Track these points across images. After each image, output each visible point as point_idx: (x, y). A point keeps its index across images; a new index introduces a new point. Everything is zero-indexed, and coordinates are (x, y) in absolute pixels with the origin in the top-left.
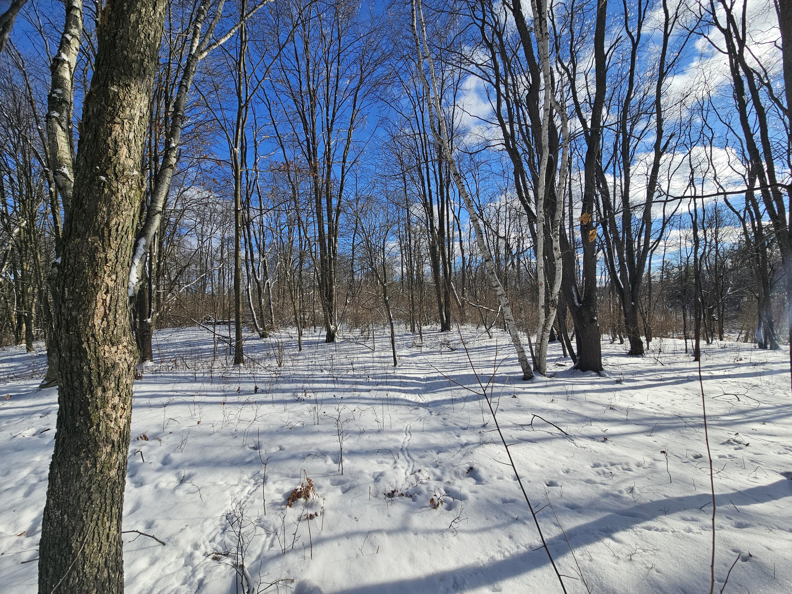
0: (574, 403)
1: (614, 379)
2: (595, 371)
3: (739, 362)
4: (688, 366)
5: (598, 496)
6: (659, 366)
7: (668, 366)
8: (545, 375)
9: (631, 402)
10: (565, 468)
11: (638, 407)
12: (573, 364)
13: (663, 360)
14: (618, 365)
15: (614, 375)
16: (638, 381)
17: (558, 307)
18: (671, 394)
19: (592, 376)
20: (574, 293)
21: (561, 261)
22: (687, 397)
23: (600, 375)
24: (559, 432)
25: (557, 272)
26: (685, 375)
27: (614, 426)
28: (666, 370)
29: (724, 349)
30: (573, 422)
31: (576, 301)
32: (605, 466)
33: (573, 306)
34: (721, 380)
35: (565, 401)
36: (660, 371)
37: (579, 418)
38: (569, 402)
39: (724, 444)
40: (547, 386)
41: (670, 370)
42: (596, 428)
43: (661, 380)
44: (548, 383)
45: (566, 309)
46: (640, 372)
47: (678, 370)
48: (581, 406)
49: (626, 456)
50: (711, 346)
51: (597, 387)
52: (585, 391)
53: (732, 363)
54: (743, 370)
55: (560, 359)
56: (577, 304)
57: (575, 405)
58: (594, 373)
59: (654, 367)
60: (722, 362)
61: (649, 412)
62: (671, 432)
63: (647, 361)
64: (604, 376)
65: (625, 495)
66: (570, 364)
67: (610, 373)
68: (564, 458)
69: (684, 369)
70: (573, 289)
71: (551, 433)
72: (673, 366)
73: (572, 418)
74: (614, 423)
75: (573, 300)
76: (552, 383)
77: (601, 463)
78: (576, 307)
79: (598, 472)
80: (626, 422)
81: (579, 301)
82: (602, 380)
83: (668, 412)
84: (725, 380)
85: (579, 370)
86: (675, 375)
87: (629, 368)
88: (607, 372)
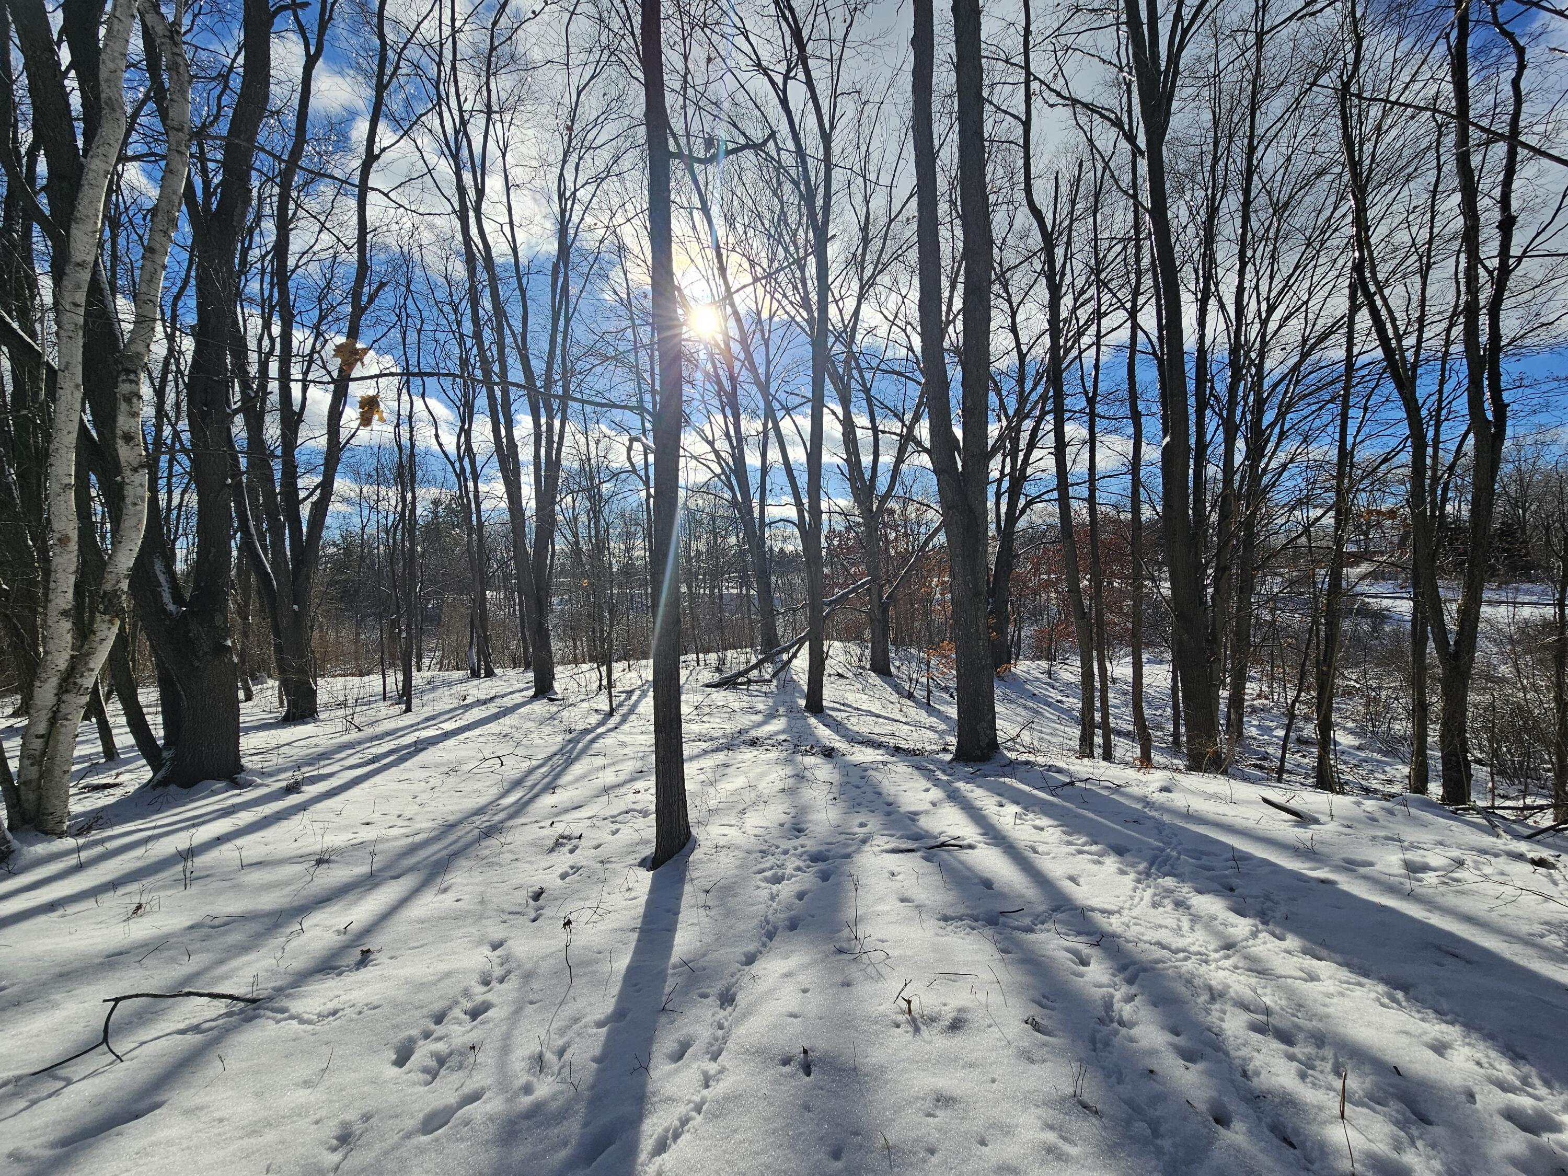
0: (214, 885)
1: (277, 785)
2: (218, 778)
3: (464, 702)
4: (401, 723)
5: (494, 1153)
6: (354, 735)
7: (369, 731)
8: (61, 835)
9: (345, 828)
10: (331, 1129)
11: (367, 834)
12: (147, 774)
14: (269, 751)
15: (271, 775)
16: (331, 775)
17: (123, 616)
18: (404, 786)
19: (214, 793)
20: (162, 578)
21: (143, 477)
22: (432, 782)
23: (236, 784)
24: (221, 1006)
25: (129, 510)
26: (408, 740)
27: (354, 903)
28: (372, 739)
29: (431, 684)
30: (244, 949)
31: (167, 598)
32: (427, 1035)
33: (156, 614)
34: (461, 737)
35: (178, 892)
36: (359, 743)
37: (254, 927)
38: (194, 889)
39: (552, 850)
40: (80, 867)
41: (378, 737)
42: (317, 932)
43: (374, 761)
44: (84, 855)
46: (325, 756)
47: (389, 734)
48: (237, 887)
49: (448, 974)
51: (245, 818)
52: (219, 840)
53: (457, 705)
54: (477, 714)
55: (94, 769)
56: (171, 607)
57: (220, 892)
58: (220, 785)
59: (346, 738)
60: (443, 706)
61: (396, 838)
62: (464, 863)
63: (329, 729)
64: (249, 784)
65: (544, 1088)
67: (263, 774)
68: (302, 1096)
69: (398, 730)
70: (158, 567)
71: (196, 1029)
72: (378, 729)
73: (236, 937)
74: (351, 897)
75: (158, 597)
76: (99, 849)
77: (414, 1032)
78: (169, 618)
79: (426, 1070)
80: (370, 882)
81: (178, 598)
82: (249, 795)
83: (425, 824)
84: (466, 735)
85: (173, 788)
86: (391, 746)
87: (296, 752)
88: (253, 772)
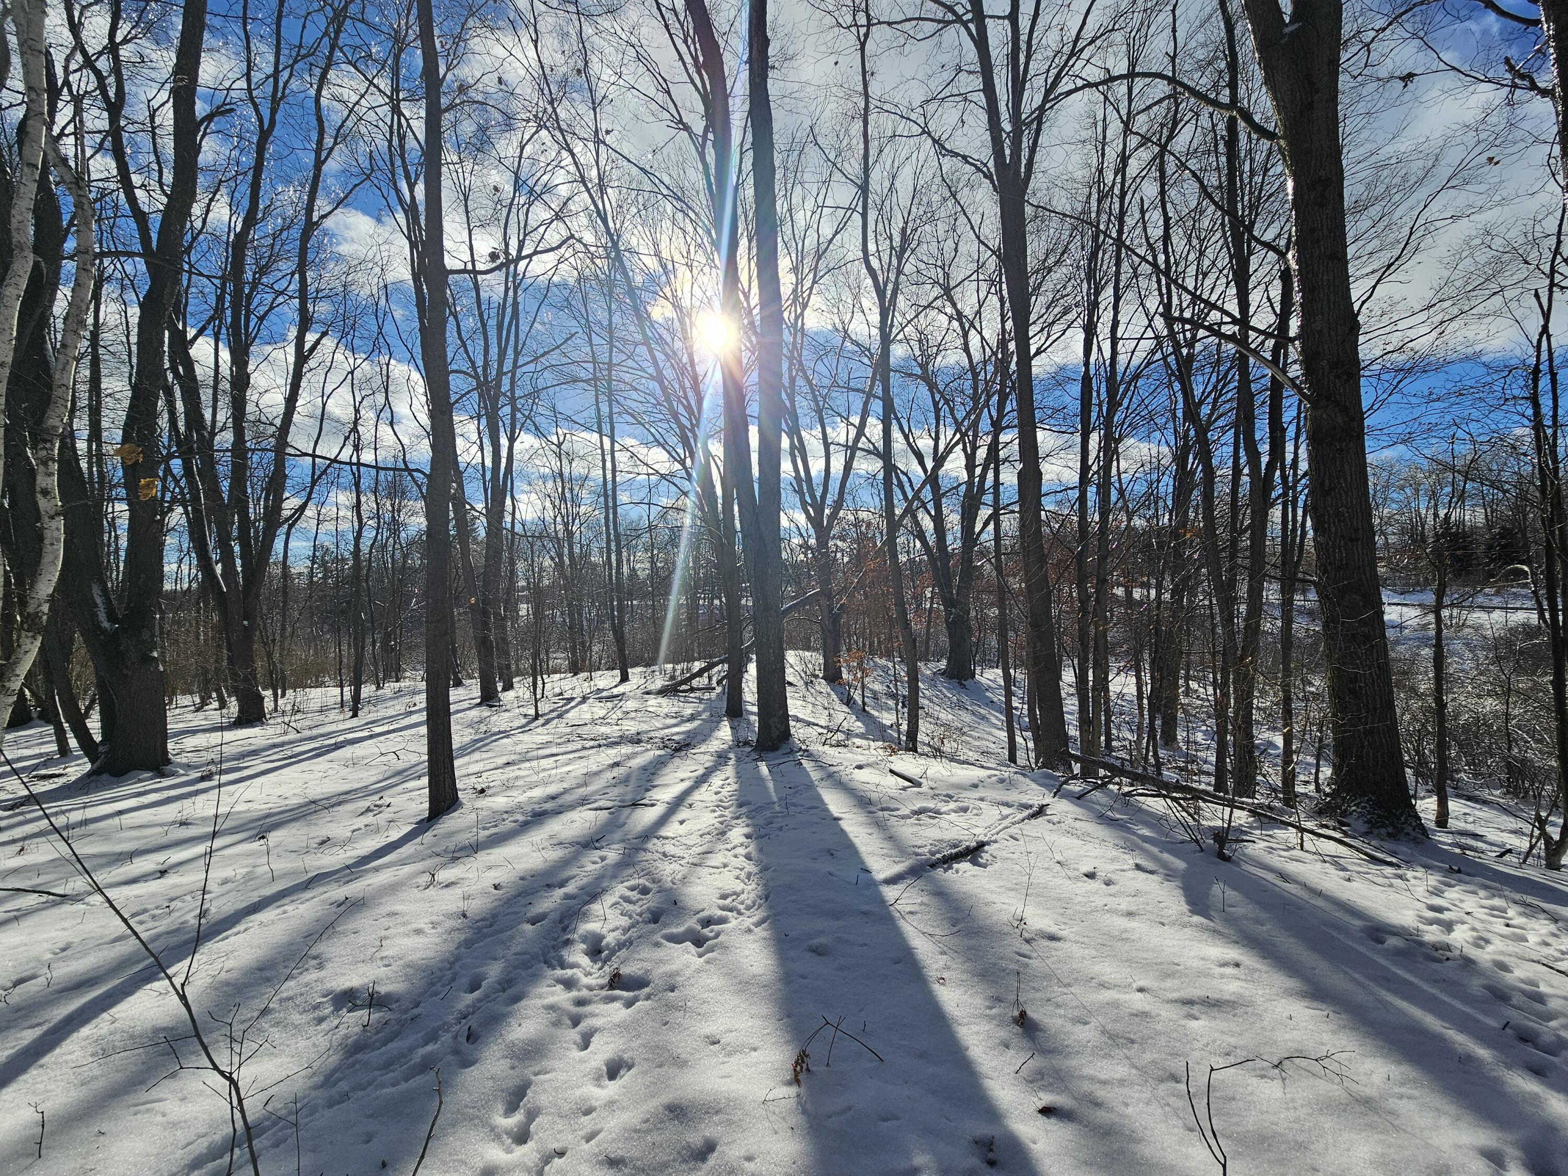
1: (195, 775)
2: (148, 769)
3: (413, 709)
4: (341, 727)
6: (292, 736)
7: (307, 733)
10: (59, 945)
11: (240, 808)
12: (89, 767)
13: (298, 726)
14: (207, 749)
15: (195, 767)
17: (45, 632)
18: (305, 774)
19: (140, 781)
20: (99, 601)
21: (61, 522)
22: (329, 772)
23: (162, 774)
25: (47, 549)
26: (332, 741)
28: (305, 740)
29: (398, 694)
31: (102, 616)
33: (93, 632)
36: (291, 743)
41: (311, 739)
42: (144, 863)
43: (291, 757)
45: (72, 640)
46: (254, 752)
47: (322, 735)
48: (107, 840)
50: (380, 692)
51: (152, 798)
53: (403, 711)
55: (46, 764)
56: (106, 625)
58: (146, 775)
59: (281, 739)
60: (391, 712)
61: (261, 810)
63: (270, 731)
64: (173, 774)
66: (79, 768)
67: (188, 767)
68: (57, 933)
69: (334, 732)
70: (96, 591)
72: (315, 732)
75: (94, 615)
76: (21, 818)
78: (103, 631)
81: (112, 617)
82: (166, 782)
83: (295, 801)
86: (317, 745)
87: (231, 750)
88: (180, 765)
